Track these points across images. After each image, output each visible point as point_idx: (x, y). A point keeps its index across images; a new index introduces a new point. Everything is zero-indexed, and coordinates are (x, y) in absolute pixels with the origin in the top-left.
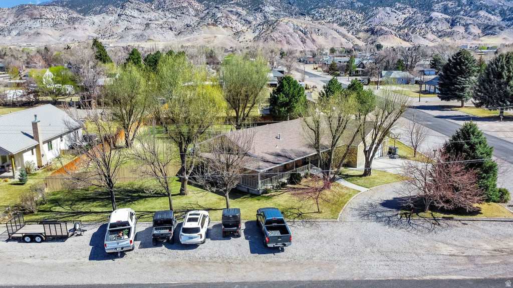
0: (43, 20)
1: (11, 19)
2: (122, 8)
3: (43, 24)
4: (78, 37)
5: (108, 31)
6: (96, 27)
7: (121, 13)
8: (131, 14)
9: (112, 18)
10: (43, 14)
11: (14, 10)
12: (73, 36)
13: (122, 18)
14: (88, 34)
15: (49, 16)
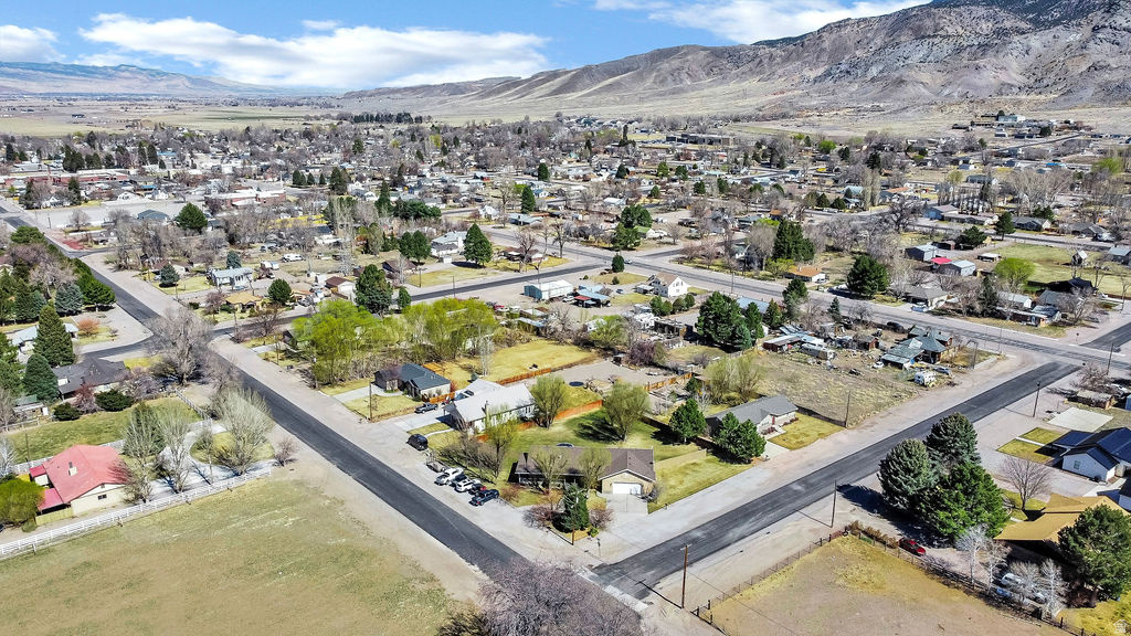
0: (936, 40)
1: (879, 41)
2: (1108, 12)
3: (935, 48)
4: (976, 88)
5: (1056, 70)
6: (1030, 59)
7: (1102, 23)
8: (1125, 25)
9: (1073, 37)
10: (942, 25)
11: (890, 22)
12: (968, 85)
13: (1100, 35)
14: (1003, 77)
15: (951, 31)
